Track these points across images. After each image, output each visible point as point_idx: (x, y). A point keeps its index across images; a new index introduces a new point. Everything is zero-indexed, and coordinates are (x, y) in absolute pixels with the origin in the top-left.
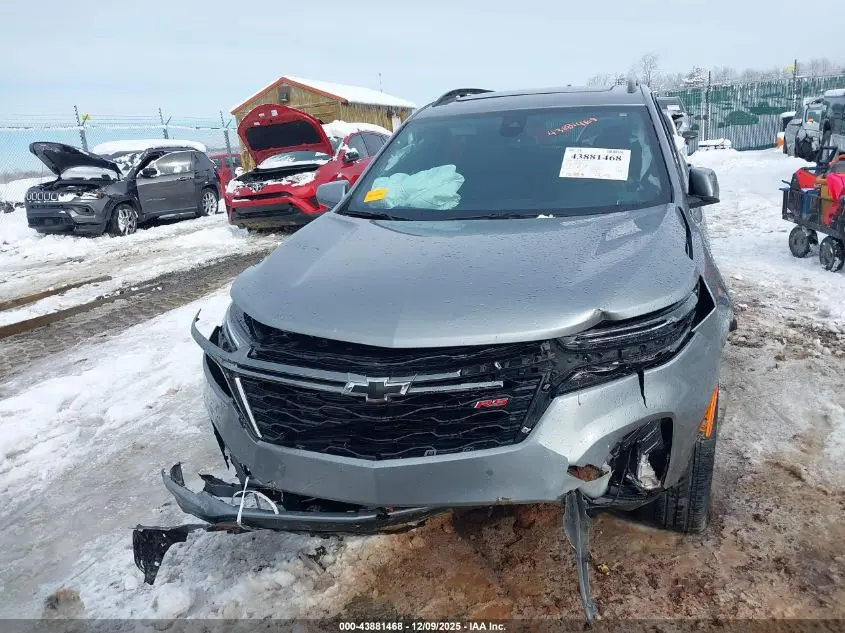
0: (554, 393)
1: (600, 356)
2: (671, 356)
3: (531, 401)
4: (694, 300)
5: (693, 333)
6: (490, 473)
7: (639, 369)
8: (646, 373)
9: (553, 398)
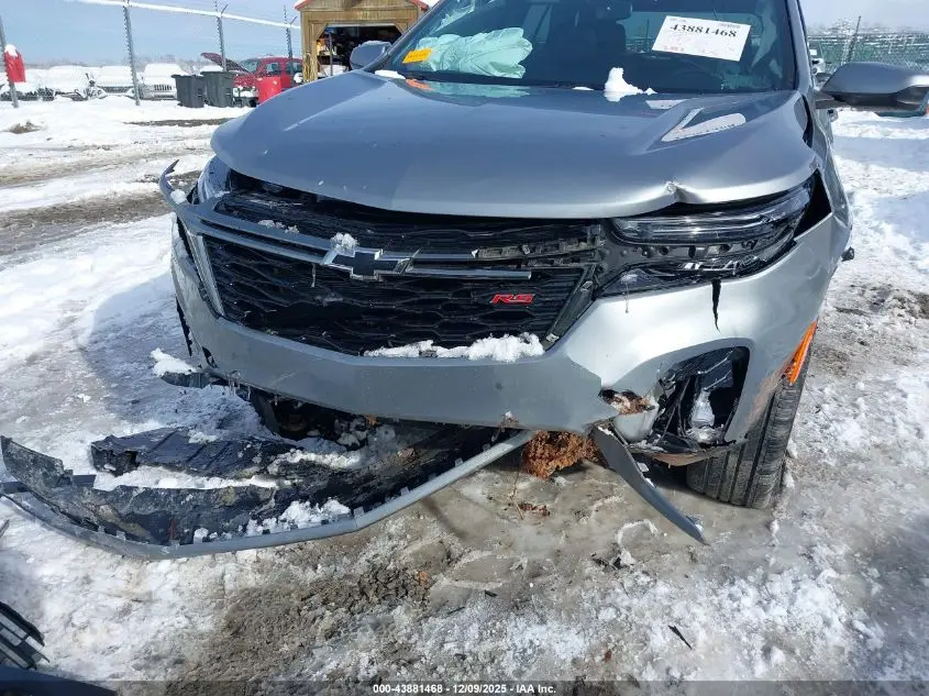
0: (597, 294)
1: (665, 251)
2: (761, 266)
3: (565, 301)
4: (803, 199)
5: (795, 243)
6: (499, 386)
7: (715, 280)
8: (724, 285)
9: (594, 300)
